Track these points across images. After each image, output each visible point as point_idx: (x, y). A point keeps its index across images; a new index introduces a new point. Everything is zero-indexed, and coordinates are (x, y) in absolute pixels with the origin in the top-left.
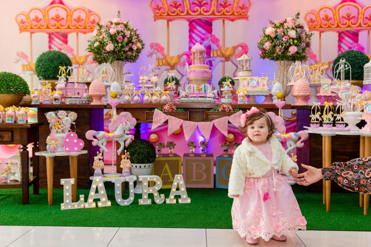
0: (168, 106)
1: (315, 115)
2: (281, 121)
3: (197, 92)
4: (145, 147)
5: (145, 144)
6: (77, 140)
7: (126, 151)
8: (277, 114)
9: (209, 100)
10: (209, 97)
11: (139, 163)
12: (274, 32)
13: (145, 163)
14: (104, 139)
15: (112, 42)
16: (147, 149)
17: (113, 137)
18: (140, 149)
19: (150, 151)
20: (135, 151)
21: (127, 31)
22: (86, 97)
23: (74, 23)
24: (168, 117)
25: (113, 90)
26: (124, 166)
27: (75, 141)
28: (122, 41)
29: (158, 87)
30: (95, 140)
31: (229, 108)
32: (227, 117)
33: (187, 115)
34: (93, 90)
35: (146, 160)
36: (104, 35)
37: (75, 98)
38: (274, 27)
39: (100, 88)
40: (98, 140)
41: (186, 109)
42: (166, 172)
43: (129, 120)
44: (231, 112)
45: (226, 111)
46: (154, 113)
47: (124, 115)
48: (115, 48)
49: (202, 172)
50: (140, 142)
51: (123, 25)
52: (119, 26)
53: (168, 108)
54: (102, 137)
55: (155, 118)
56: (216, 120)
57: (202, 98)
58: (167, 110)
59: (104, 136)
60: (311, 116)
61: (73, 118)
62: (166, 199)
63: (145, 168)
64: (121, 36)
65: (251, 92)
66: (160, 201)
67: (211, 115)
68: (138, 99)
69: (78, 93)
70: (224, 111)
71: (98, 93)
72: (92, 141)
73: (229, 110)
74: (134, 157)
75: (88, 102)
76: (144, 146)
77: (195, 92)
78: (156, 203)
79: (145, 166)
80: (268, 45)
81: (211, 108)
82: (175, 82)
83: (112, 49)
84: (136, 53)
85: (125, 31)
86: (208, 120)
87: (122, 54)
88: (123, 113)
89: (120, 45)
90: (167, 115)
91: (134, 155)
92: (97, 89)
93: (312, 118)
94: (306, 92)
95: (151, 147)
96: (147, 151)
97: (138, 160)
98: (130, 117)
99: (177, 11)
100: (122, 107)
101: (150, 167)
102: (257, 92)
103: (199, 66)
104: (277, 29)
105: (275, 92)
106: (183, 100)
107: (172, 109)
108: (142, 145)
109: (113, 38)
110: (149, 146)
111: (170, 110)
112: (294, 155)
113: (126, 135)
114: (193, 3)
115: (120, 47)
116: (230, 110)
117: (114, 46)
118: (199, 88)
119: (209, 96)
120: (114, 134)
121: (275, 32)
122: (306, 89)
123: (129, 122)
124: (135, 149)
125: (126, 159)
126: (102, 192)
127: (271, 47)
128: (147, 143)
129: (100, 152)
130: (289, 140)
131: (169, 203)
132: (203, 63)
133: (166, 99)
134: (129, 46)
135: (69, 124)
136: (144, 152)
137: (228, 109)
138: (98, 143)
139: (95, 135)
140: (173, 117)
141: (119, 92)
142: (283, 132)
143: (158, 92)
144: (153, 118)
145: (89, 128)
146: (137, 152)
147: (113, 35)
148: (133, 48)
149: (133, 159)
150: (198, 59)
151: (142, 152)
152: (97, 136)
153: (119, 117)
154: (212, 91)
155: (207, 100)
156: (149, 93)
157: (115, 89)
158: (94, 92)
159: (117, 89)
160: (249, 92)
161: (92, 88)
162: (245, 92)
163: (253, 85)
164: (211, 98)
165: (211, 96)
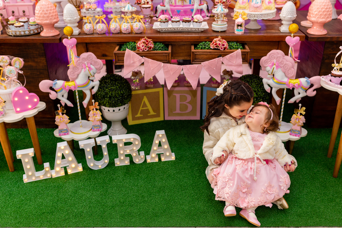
0: (143, 44)
1: (339, 64)
2: (291, 64)
3: (180, 4)
4: (117, 89)
5: (117, 84)
6: (30, 97)
7: (93, 101)
8: (287, 54)
9: (196, 28)
10: (196, 22)
11: (112, 107)
13: (118, 107)
14: (64, 91)
16: (120, 90)
17: (75, 87)
18: (111, 91)
19: (124, 92)
20: (105, 95)
22: (34, 24)
24: (144, 59)
25: (67, 18)
26: (93, 120)
27: (27, 98)
29: (129, 6)
30: (52, 92)
31: (223, 45)
32: (221, 59)
33: (169, 56)
34: (40, 17)
35: (119, 103)
37: (18, 28)
39: (50, 13)
40: (56, 92)
41: (166, 44)
42: (145, 105)
43: (93, 63)
44: (226, 50)
45: (219, 50)
46: (125, 54)
47: (86, 57)
49: (186, 104)
50: (110, 82)
53: (143, 46)
54: (61, 89)
55: (127, 61)
56: (207, 62)
57: (187, 23)
58: (141, 50)
59: (63, 87)
60: (333, 65)
61: (18, 66)
62: (147, 156)
63: (120, 111)
65: (253, 15)
66: (139, 160)
67: (200, 55)
68: (103, 28)
69: (24, 12)
70: (217, 49)
71: (48, 22)
72: (48, 93)
73: (223, 49)
74: (105, 101)
75: (37, 31)
76: (116, 87)
77: (177, 4)
78: (134, 163)
79: (119, 110)
81: (199, 41)
86: (196, 61)
88: (85, 55)
90: (142, 56)
91: (104, 98)
93: (335, 68)
94: (328, 18)
95: (125, 86)
96: (120, 93)
97: (111, 104)
98: (94, 59)
100: (82, 42)
101: (125, 109)
102: (261, 16)
105: (285, 17)
106: (162, 28)
107: (148, 48)
108: (113, 86)
110: (123, 86)
111: (146, 49)
112: (301, 107)
113: (91, 82)
116: (225, 48)
119: (196, 20)
120: (76, 83)
122: (329, 13)
123: (94, 66)
124: (105, 91)
125: (95, 110)
126: (70, 159)
128: (120, 82)
129: (61, 105)
130: (297, 88)
131: (150, 162)
133: (140, 27)
135: (15, 75)
136: (117, 95)
137: (223, 47)
138: (57, 96)
139: (52, 86)
140: (150, 60)
141: (76, 19)
142: (291, 77)
143: (128, 17)
144: (124, 61)
145: (45, 60)
146: (108, 96)
149: (104, 103)
151: (114, 95)
152: (54, 88)
153: (79, 60)
154: (199, 6)
155: (194, 28)
156: (116, 17)
157: (70, 16)
158: (42, 20)
159: (72, 16)
160: (250, 16)
161: (38, 14)
162: (244, 16)
163: (256, 4)
164: (200, 22)
165: (199, 20)
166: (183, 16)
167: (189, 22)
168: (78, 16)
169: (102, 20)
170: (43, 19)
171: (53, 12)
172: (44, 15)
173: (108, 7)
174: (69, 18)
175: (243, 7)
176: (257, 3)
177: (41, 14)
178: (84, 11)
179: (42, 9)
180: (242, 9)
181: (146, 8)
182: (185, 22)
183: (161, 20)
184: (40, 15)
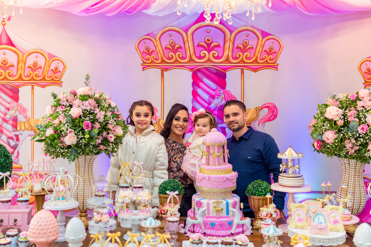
3: (215, 215)
10: (241, 245)
12: (340, 115)
15: (75, 130)
21: (100, 111)
22: (25, 240)
23: (28, 71)
28: (89, 129)
29: (151, 219)
34: (34, 233)
36: (62, 118)
37: (3, 246)
38: (340, 106)
39: (48, 229)
48: (79, 141)
51: (93, 100)
52: (86, 103)
64: (89, 122)
65: (318, 240)
69: (15, 221)
71: (43, 240)
77: (211, 214)
80: (330, 136)
82: (180, 207)
83: (75, 143)
84: (114, 145)
85: (97, 111)
87: (91, 150)
89: (87, 136)
92: (41, 232)
99: (176, 56)
102: (328, 241)
103: (216, 169)
104: (345, 110)
109: (75, 123)
114: (199, 46)
115: (86, 140)
117: (78, 138)
118: (218, 209)
121: (342, 115)
127: (336, 141)
132: (223, 161)
134: (102, 136)
147: (76, 119)
148: (109, 139)
150: (216, 158)
154: (241, 220)
156: (134, 236)
157: (75, 234)
158: (36, 237)
159: (77, 234)
160: (313, 240)
161: (33, 229)
162: (306, 241)
163: (319, 225)
164: (245, 246)
165: (243, 243)
166: (219, 230)
167: (230, 245)
168: (84, 234)
169: (115, 239)
170: (38, 236)
171: (53, 227)
172: (40, 231)
173: (123, 218)
174: (72, 236)
175: (300, 227)
176: (320, 223)
177: (37, 229)
178: (93, 224)
179: (39, 224)
180: (299, 228)
181: (173, 222)
182: (226, 245)
183: (194, 240)
184: (36, 231)
